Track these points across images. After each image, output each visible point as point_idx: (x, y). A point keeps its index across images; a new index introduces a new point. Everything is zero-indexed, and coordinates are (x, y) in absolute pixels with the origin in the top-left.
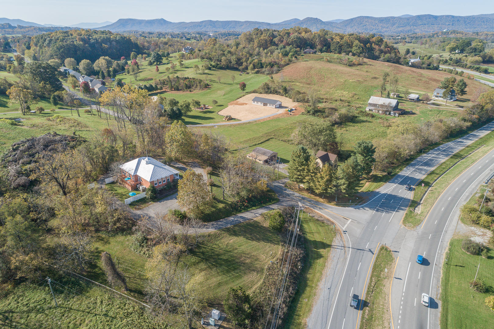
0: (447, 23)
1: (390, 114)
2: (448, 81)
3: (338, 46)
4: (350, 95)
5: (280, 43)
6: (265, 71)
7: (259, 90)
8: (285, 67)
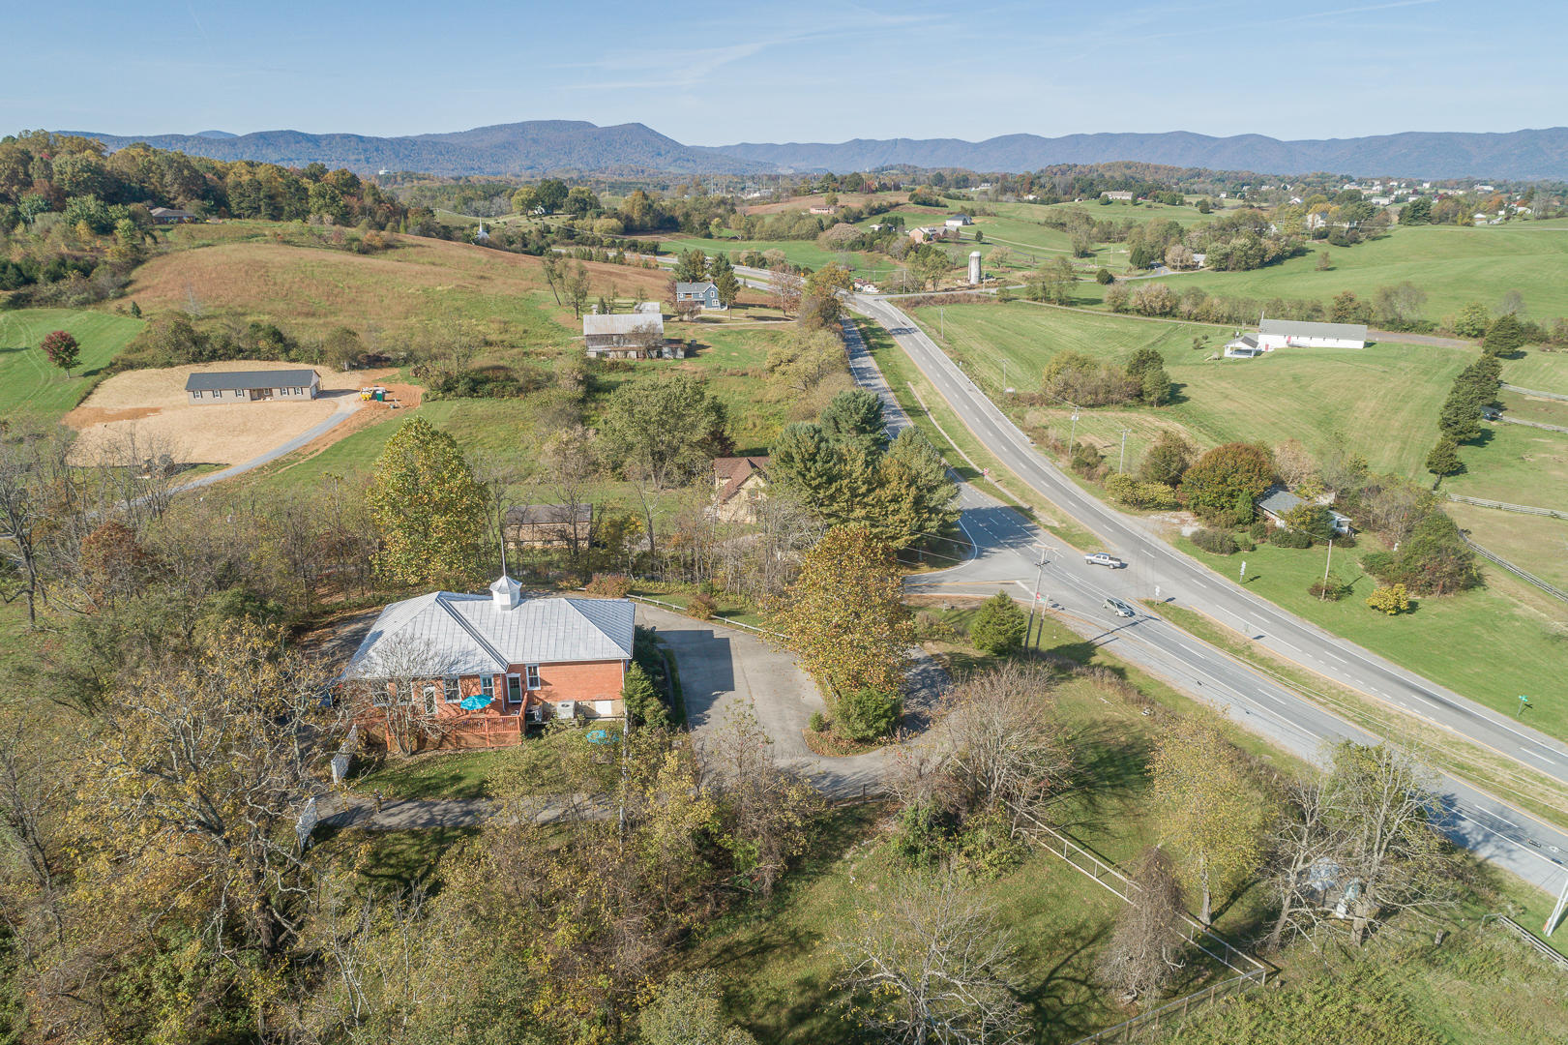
0: (353, 158)
1: (660, 355)
2: (690, 262)
3: (261, 196)
4: (492, 325)
5: (20, 191)
6: (61, 293)
7: (146, 356)
8: (134, 274)
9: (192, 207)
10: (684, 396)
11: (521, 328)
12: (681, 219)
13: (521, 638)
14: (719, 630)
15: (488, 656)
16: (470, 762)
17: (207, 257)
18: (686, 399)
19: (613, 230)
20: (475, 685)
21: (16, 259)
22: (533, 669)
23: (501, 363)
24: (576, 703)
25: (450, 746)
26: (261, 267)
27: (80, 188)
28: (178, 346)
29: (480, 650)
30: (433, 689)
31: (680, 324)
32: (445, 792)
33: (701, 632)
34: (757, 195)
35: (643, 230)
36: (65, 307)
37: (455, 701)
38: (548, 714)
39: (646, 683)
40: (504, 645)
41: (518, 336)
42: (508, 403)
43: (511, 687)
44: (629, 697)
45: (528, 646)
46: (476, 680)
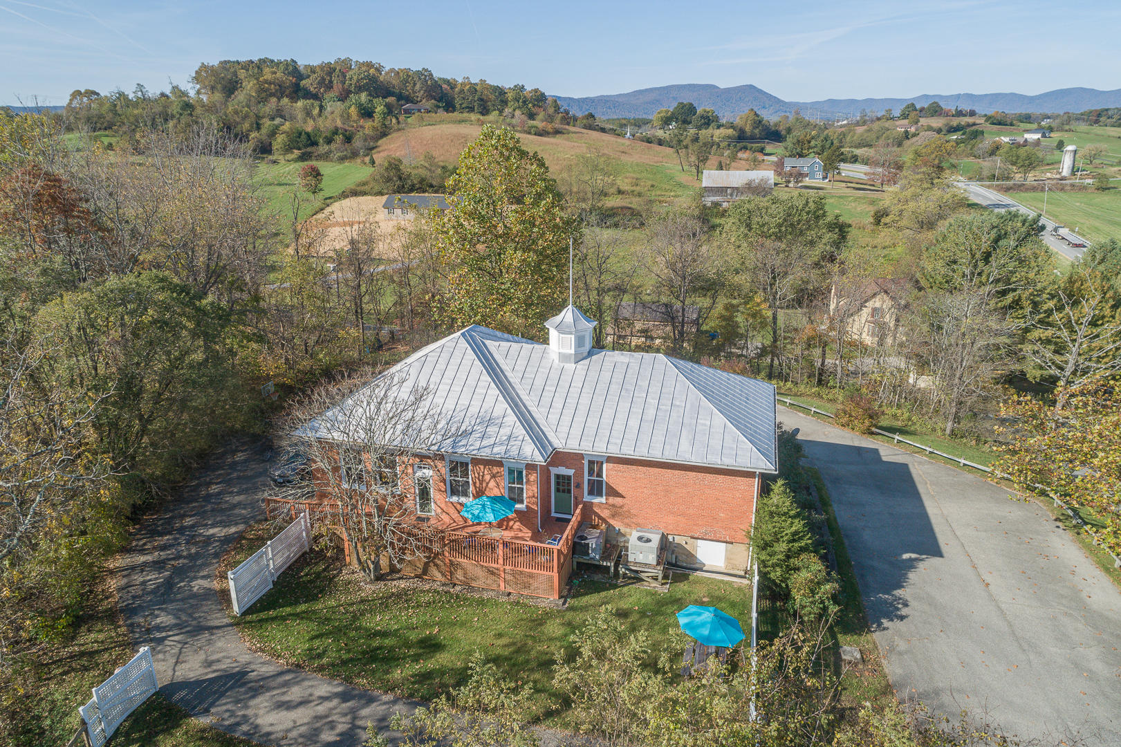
3: (476, 99)
4: (626, 180)
5: (325, 91)
6: (331, 151)
7: (366, 188)
8: (380, 142)
9: (429, 104)
10: (807, 209)
11: (650, 183)
12: (783, 133)
13: (583, 409)
14: (889, 451)
15: (520, 431)
16: (463, 613)
17: (428, 132)
18: (808, 213)
19: (729, 137)
20: (494, 476)
21: (309, 129)
22: (595, 465)
23: (630, 206)
24: (664, 538)
25: (438, 576)
26: (462, 137)
27: (360, 89)
28: (389, 180)
29: (511, 418)
30: (428, 473)
31: (786, 189)
32: (397, 674)
33: (859, 450)
34: (845, 122)
35: (752, 138)
36: (332, 161)
37: (463, 499)
38: (614, 547)
39: (798, 525)
40: (553, 418)
41: (646, 189)
42: (631, 233)
43: (558, 490)
44: (765, 546)
45: (592, 423)
46: (495, 470)
